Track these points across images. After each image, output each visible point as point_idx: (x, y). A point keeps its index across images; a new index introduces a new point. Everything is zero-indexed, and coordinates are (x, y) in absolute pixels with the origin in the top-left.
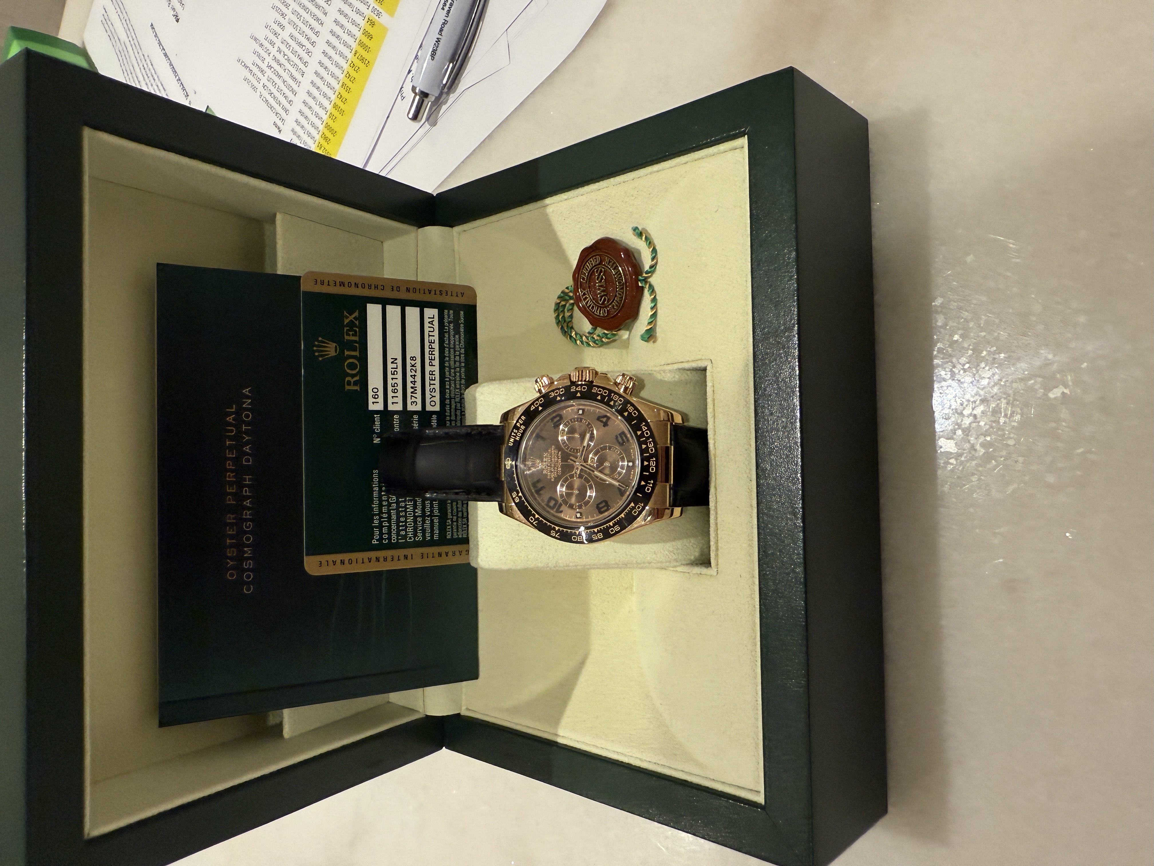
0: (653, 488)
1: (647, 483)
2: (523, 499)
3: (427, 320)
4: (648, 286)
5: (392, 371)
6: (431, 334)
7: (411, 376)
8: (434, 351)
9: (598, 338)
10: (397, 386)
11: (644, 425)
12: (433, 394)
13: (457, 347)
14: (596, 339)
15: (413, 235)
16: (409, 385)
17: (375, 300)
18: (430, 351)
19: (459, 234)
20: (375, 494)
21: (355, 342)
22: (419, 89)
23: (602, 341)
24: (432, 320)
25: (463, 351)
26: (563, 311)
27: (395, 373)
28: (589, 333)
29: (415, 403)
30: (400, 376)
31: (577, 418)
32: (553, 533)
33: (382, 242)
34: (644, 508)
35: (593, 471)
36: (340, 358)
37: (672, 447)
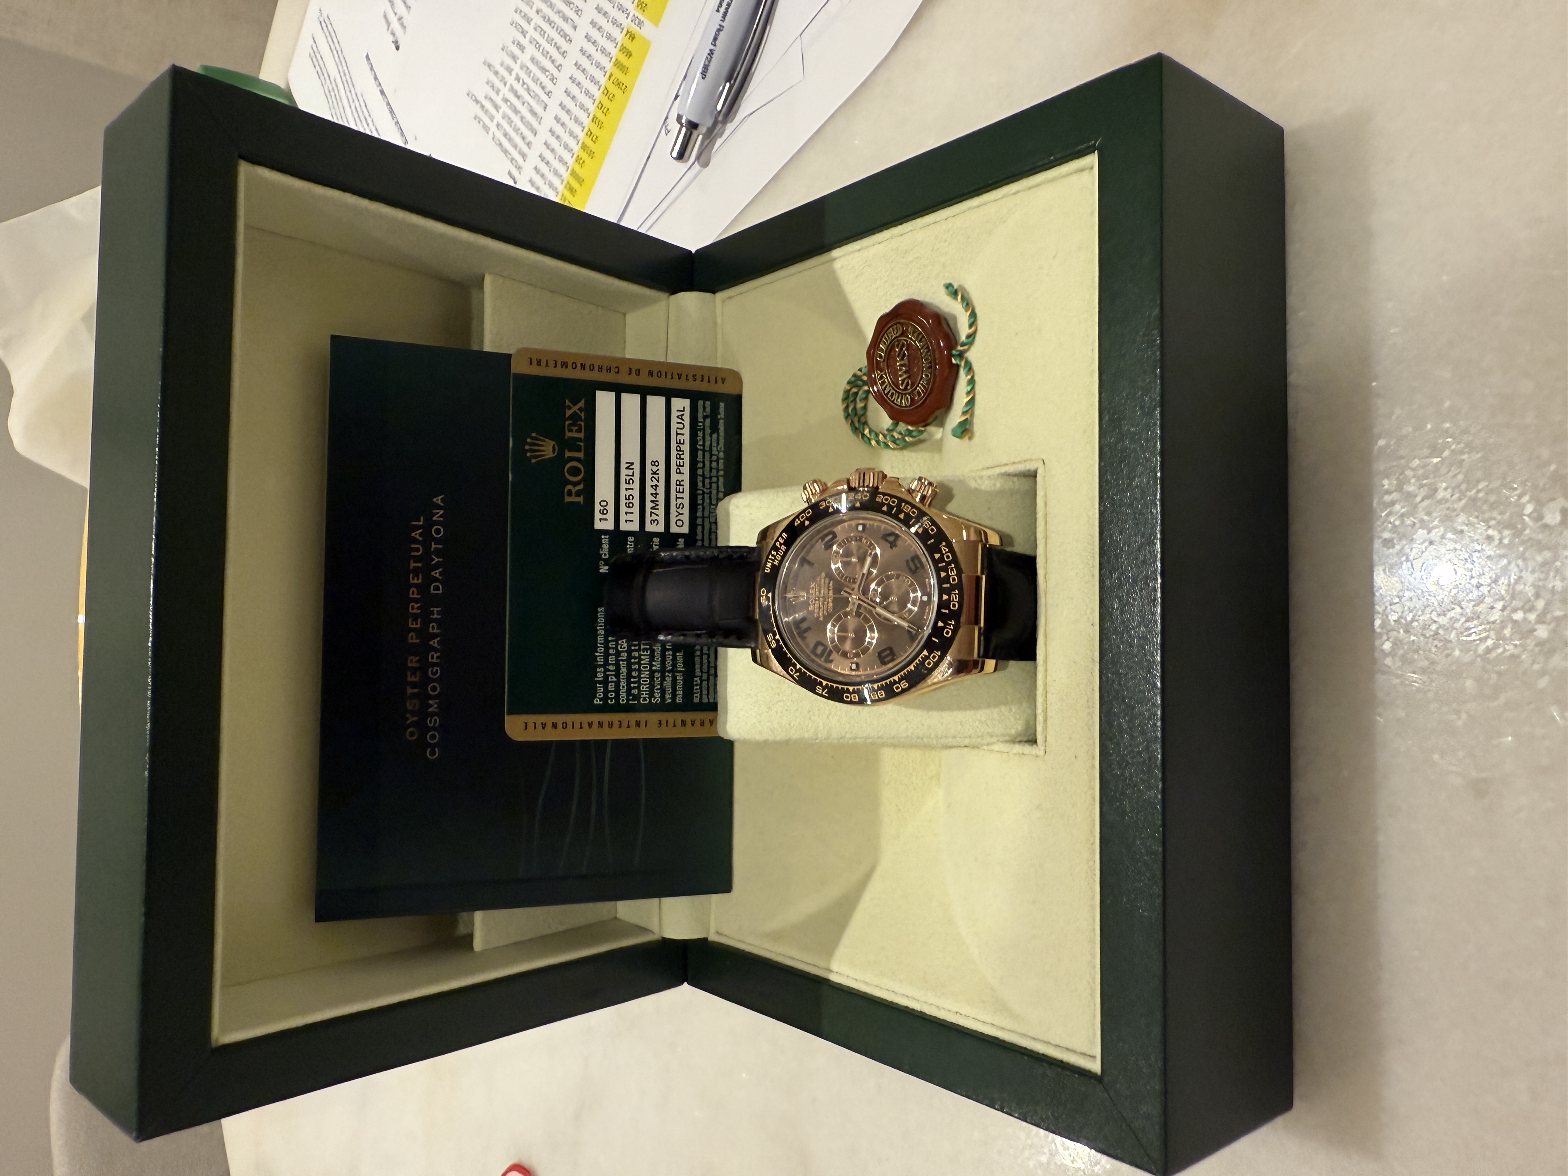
0: (955, 632)
1: (946, 624)
2: (781, 643)
3: (674, 414)
4: (963, 364)
5: (626, 479)
6: (679, 431)
7: (652, 486)
8: (683, 454)
9: (900, 437)
10: (633, 499)
11: (944, 546)
12: (680, 510)
13: (714, 449)
14: (896, 437)
15: (662, 304)
16: (649, 498)
17: (607, 387)
18: (678, 454)
19: (723, 302)
20: (600, 639)
21: (580, 440)
22: (687, 119)
23: (905, 441)
24: (682, 413)
25: (721, 455)
26: (854, 401)
27: (631, 481)
28: (888, 430)
29: (656, 522)
30: (636, 486)
31: (856, 537)
32: (819, 689)
33: (625, 315)
34: (941, 659)
35: (875, 608)
36: (560, 460)
37: (984, 577)
